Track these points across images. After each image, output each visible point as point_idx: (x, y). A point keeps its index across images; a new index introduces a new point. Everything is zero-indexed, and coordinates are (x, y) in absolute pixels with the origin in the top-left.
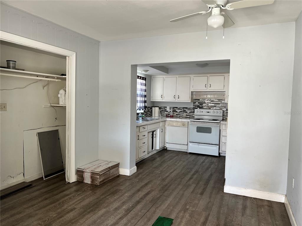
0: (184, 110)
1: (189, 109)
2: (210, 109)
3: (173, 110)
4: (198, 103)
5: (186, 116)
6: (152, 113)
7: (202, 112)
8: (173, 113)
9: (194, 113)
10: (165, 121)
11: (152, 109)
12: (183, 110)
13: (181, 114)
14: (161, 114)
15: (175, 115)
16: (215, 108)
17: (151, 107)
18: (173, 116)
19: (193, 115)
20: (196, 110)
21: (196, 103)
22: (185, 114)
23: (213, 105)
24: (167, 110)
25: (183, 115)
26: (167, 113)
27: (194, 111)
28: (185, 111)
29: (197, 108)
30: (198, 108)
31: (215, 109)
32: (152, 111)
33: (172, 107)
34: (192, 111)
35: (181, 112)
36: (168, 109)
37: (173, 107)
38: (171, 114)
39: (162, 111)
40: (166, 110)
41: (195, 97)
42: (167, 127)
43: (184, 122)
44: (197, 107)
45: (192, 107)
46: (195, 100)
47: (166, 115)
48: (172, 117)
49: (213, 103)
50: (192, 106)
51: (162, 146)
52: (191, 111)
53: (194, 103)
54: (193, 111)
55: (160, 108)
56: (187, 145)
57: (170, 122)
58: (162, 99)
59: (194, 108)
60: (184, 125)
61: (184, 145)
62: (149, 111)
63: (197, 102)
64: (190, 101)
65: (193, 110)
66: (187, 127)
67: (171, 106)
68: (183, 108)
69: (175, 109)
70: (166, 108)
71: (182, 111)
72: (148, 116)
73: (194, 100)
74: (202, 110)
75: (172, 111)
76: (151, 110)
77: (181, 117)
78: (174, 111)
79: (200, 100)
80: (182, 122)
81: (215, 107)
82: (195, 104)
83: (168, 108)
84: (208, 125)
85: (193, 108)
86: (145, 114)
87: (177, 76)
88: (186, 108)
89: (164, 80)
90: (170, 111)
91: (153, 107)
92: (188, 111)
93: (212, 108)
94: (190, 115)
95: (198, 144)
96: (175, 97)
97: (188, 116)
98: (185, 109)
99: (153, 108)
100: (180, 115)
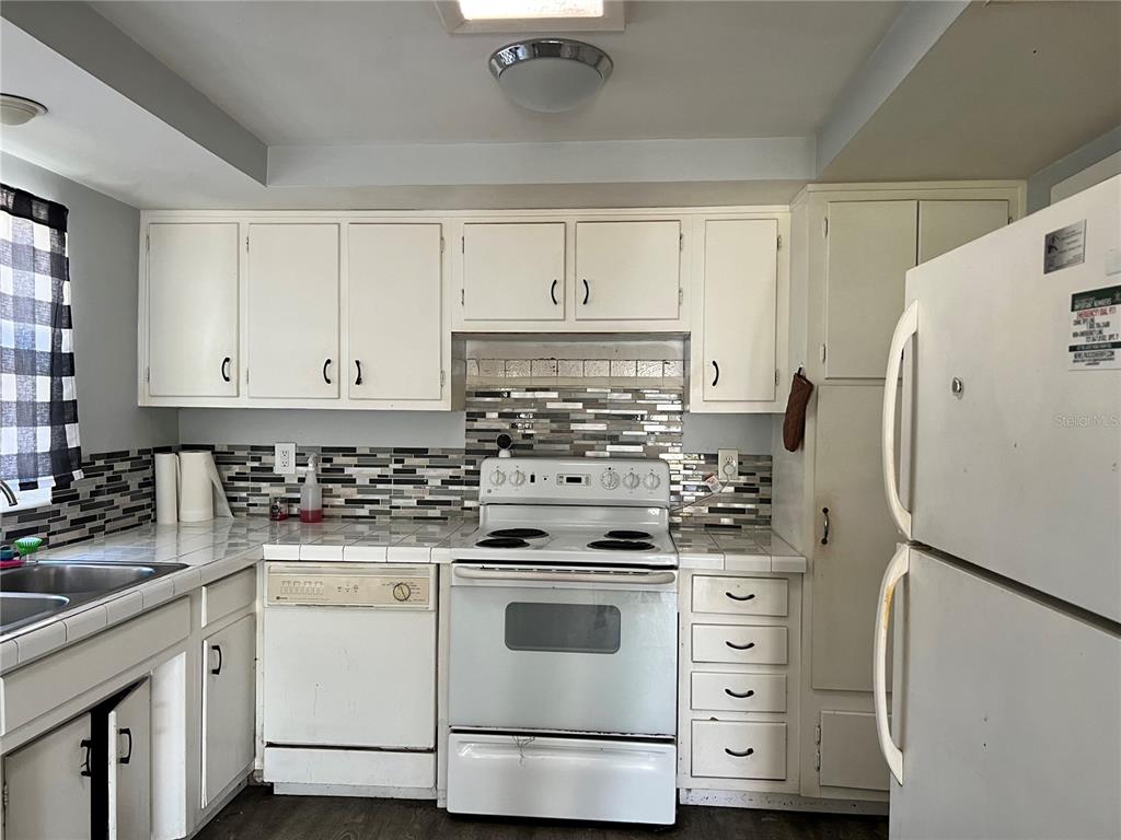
0: (403, 463)
1: (440, 458)
2: (579, 454)
3: (324, 470)
4: (501, 415)
5: (421, 512)
6: (153, 495)
7: (533, 479)
8: (326, 493)
9: (478, 484)
10: (251, 567)
11: (152, 462)
12: (394, 466)
13: (382, 493)
14: (231, 499)
15: (341, 501)
16: (609, 448)
17: (141, 452)
18: (327, 511)
19: (467, 504)
20: (488, 467)
21: (483, 415)
22: (409, 496)
23: (601, 427)
24: (278, 471)
25: (396, 502)
26: (279, 491)
27: (478, 473)
28: (408, 477)
29: (494, 454)
30: (504, 453)
31: (615, 457)
32: (151, 482)
33: (311, 449)
34: (461, 472)
35: (383, 480)
36: (283, 462)
37: (324, 449)
38: (310, 499)
39: (241, 477)
40: (271, 469)
41: (474, 376)
42: (268, 613)
43: (410, 568)
44: (494, 446)
45: (460, 441)
46: (478, 394)
47: (267, 510)
48: (316, 520)
49: (598, 418)
50: (456, 438)
51: (215, 790)
52: (450, 472)
53: (472, 417)
54: (467, 472)
55: (221, 459)
56: (434, 750)
57: (293, 577)
58: (229, 388)
59: (475, 454)
60: (403, 593)
61: (406, 750)
62: (124, 489)
63: (492, 406)
64: (446, 406)
65: (468, 463)
66: (432, 606)
67: (307, 442)
68: (397, 450)
69: (339, 460)
70: (266, 459)
71: (389, 472)
72: (108, 527)
73: (469, 394)
74: (528, 466)
75: (311, 480)
76: (147, 473)
77: (386, 519)
78: (331, 475)
79: (515, 395)
80: (388, 567)
81: (614, 440)
82: (477, 425)
83: (285, 453)
84: (590, 586)
85: (468, 452)
86: (74, 513)
87: (345, 217)
88: (420, 452)
89: (242, 244)
90: (302, 480)
91: (166, 450)
92: (435, 476)
93: (591, 448)
94: (448, 503)
95: (520, 747)
96: (332, 372)
97: (435, 512)
98: (410, 461)
99: (164, 462)
100: (377, 502)
